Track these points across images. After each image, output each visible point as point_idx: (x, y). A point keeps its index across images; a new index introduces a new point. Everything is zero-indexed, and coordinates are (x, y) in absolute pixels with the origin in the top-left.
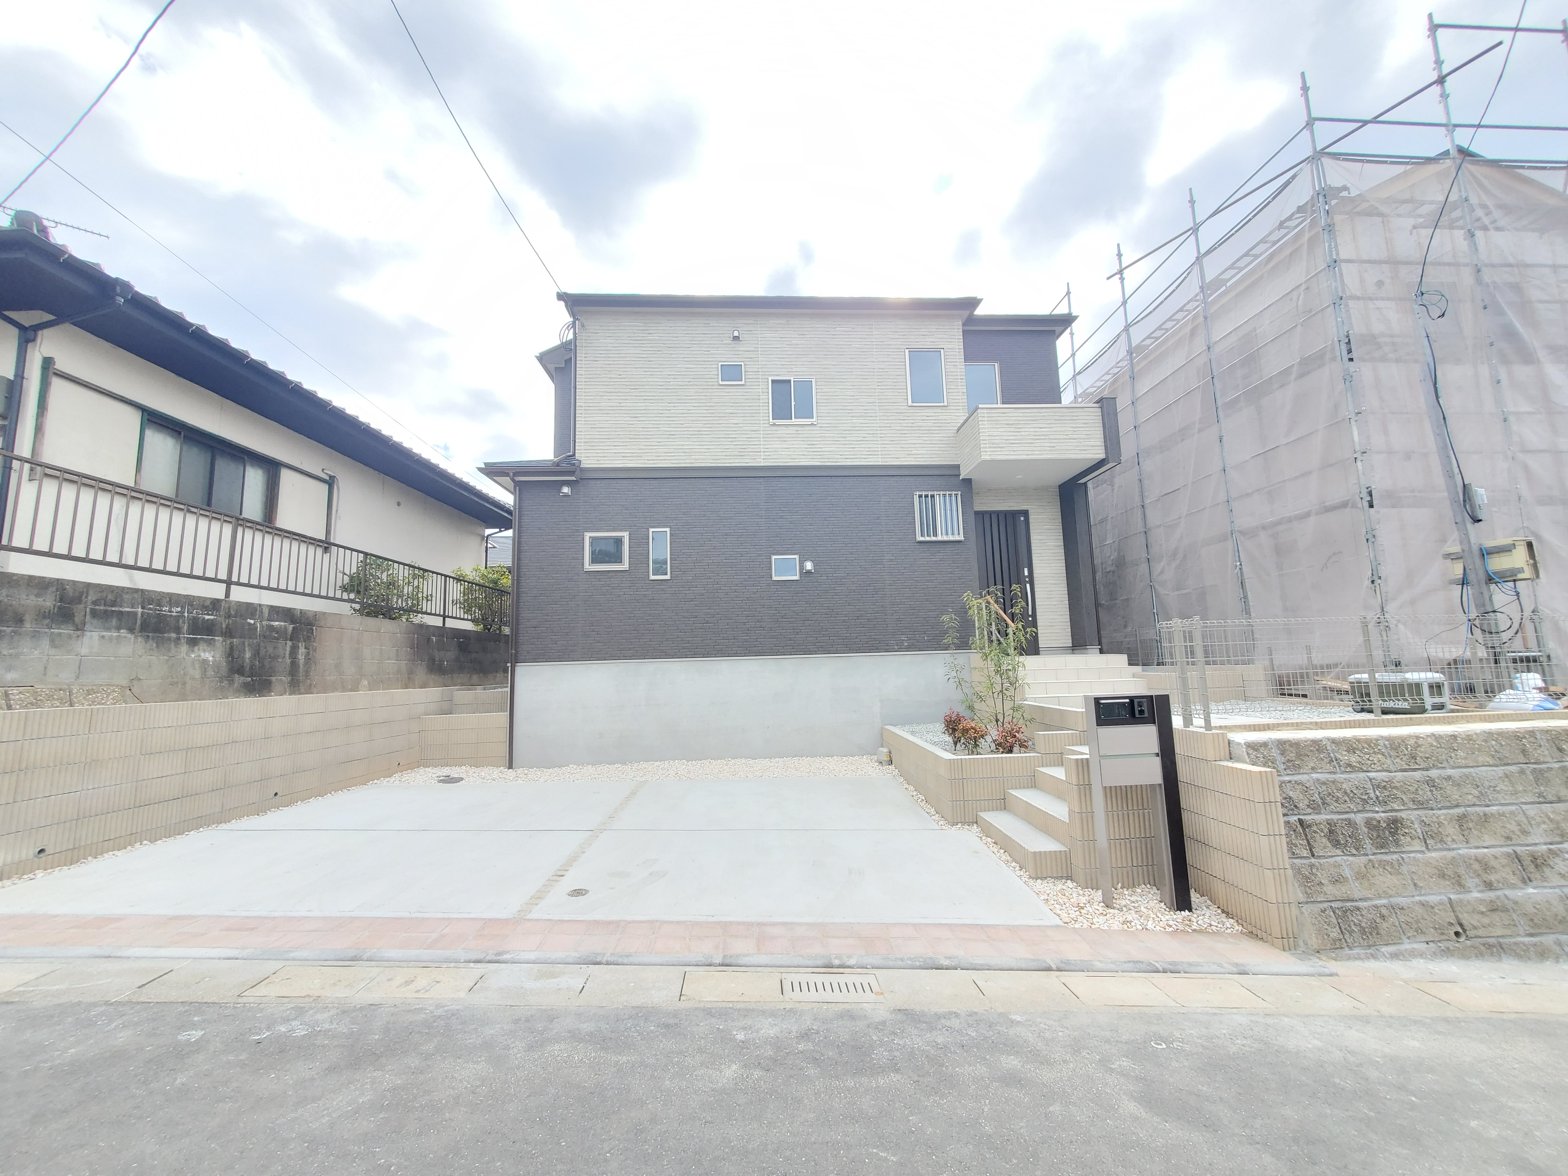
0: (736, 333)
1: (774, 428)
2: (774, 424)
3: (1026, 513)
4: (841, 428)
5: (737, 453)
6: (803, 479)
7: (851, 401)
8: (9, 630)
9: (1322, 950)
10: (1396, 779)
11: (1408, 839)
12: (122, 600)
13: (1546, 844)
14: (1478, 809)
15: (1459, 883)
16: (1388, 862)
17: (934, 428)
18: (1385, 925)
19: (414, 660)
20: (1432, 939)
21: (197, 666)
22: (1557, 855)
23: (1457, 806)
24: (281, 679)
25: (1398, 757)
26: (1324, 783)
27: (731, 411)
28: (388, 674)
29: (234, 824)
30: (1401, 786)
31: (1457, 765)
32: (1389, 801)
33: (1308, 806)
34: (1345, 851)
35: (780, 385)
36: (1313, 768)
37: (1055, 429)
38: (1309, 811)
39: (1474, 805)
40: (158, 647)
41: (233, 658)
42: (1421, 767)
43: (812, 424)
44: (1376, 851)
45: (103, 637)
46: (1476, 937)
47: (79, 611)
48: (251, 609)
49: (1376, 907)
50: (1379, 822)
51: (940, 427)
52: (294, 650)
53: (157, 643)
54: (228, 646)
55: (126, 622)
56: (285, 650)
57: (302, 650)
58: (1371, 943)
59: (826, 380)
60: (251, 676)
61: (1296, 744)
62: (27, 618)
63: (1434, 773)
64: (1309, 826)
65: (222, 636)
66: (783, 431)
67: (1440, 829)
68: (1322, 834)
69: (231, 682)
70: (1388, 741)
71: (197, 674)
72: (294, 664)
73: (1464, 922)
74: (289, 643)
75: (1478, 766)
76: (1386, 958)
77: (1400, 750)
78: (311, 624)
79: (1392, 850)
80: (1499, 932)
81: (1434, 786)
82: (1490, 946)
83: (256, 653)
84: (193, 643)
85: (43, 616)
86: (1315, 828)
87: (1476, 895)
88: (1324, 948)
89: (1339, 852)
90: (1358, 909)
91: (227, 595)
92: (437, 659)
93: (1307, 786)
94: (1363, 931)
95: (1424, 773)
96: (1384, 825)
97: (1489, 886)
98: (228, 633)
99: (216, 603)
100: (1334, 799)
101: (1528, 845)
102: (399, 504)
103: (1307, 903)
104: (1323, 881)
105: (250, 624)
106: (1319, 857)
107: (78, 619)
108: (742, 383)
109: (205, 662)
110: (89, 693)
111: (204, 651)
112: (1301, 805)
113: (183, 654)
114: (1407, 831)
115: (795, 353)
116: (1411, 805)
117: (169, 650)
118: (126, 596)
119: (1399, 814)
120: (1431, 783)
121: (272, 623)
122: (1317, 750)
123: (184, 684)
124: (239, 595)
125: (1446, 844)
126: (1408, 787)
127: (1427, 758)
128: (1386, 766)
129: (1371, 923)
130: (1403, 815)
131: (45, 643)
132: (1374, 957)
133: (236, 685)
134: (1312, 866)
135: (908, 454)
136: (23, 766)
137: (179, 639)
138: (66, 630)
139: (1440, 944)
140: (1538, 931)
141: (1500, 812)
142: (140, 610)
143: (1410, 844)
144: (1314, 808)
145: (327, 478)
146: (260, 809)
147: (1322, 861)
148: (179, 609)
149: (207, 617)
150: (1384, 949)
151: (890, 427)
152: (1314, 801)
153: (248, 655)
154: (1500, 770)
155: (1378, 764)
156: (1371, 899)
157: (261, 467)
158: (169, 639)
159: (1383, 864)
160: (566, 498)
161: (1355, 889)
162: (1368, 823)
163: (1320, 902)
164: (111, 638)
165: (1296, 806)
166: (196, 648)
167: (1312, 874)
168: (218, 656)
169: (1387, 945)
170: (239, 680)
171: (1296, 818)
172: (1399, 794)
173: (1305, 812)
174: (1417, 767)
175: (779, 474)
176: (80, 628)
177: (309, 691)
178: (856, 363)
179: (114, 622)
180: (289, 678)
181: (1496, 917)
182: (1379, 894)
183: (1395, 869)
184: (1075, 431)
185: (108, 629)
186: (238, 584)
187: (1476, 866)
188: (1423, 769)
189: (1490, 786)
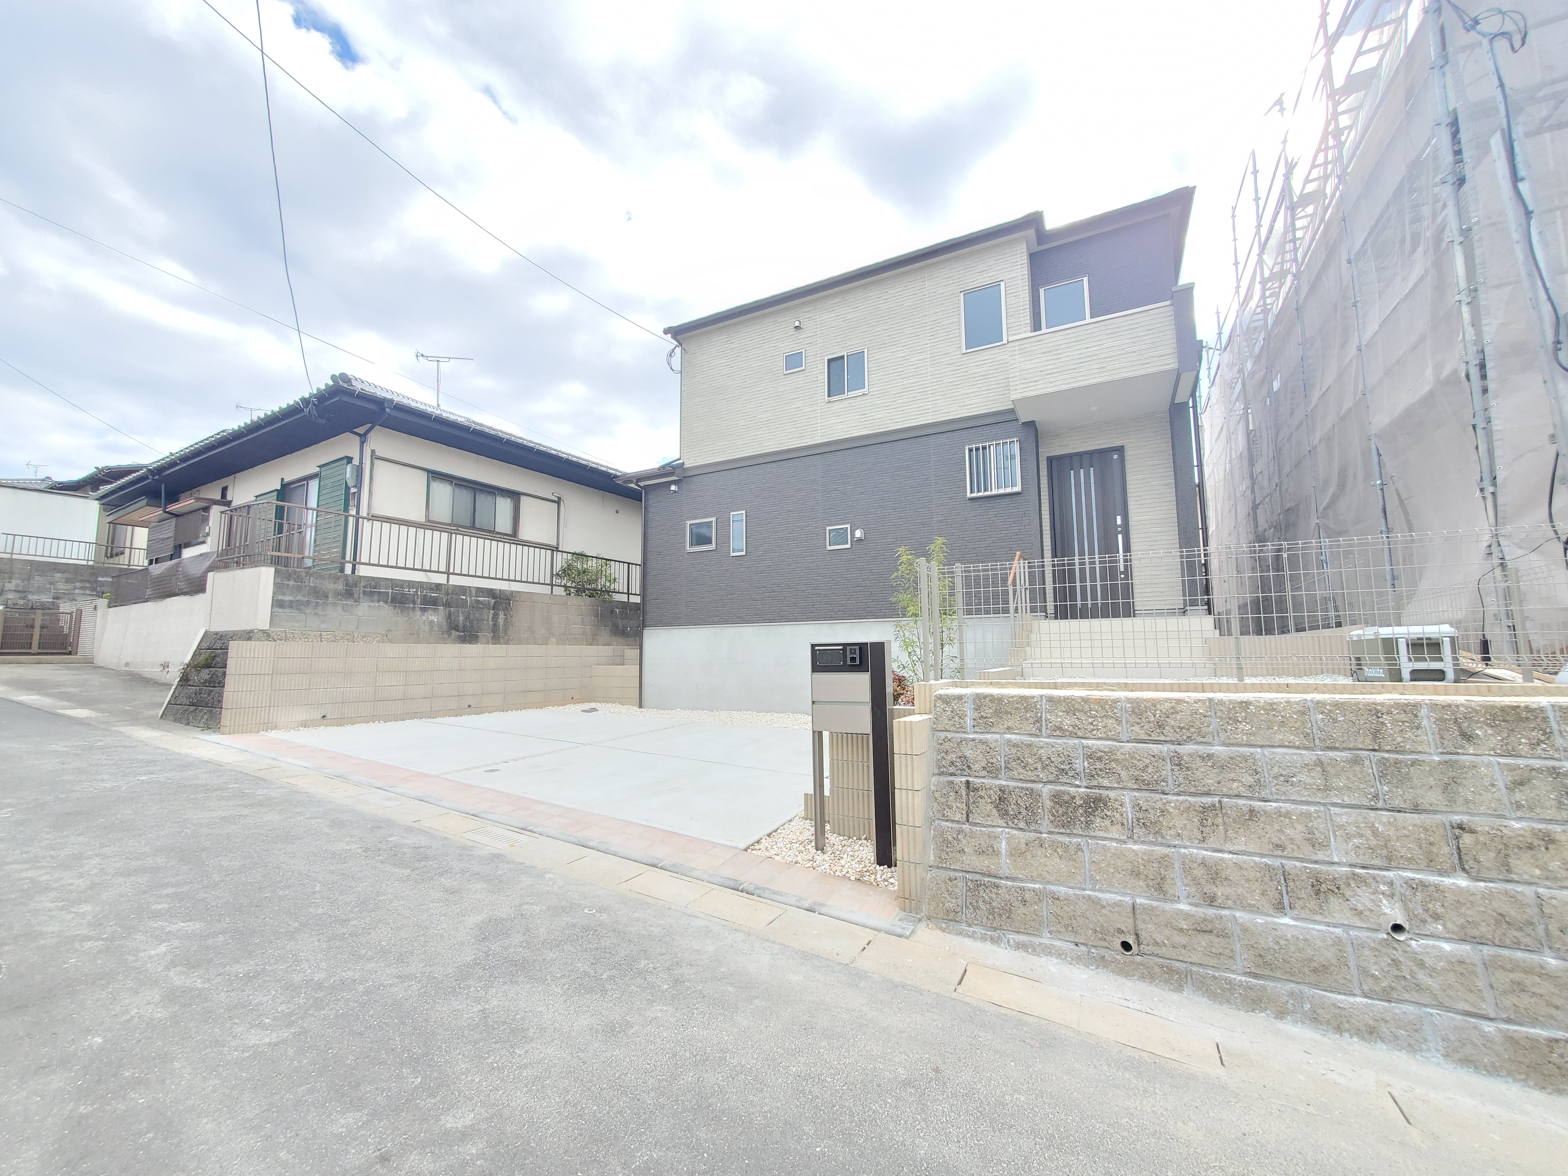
0: (797, 324)
1: (830, 405)
2: (829, 402)
3: (1120, 450)
4: (891, 393)
5: (799, 435)
6: (856, 450)
7: (901, 363)
8: (321, 601)
9: (933, 918)
10: (1122, 750)
11: (1107, 822)
12: (380, 585)
13: (1351, 865)
14: (1241, 802)
15: (1160, 887)
16: (1062, 844)
17: (990, 372)
18: (1022, 910)
19: (598, 625)
20: (1084, 942)
21: (426, 624)
22: (1366, 884)
23: (1208, 794)
24: (486, 634)
25: (1138, 724)
26: (1015, 745)
27: (793, 397)
28: (574, 634)
29: (438, 720)
30: (1125, 759)
31: (1232, 741)
32: (1098, 775)
33: (984, 768)
34: (1010, 823)
35: (834, 363)
36: (1008, 728)
37: (1106, 345)
38: (984, 773)
39: (1238, 796)
40: (402, 612)
41: (451, 620)
42: (1168, 739)
43: (864, 394)
44: (1053, 830)
45: (370, 606)
46: (1153, 954)
47: (355, 590)
48: (463, 590)
49: (1023, 889)
50: (1074, 798)
51: (997, 369)
52: (496, 616)
53: (401, 610)
54: (447, 612)
55: (383, 597)
56: (489, 616)
57: (501, 616)
58: (995, 925)
59: (878, 347)
60: (464, 631)
61: (998, 700)
62: (330, 595)
63: (1187, 749)
64: (976, 790)
65: (443, 606)
66: (837, 406)
67: (1161, 819)
68: (989, 800)
69: (450, 635)
70: (1132, 703)
71: (427, 629)
72: (495, 625)
73: (1143, 935)
74: (492, 612)
75: (1273, 746)
76: (1009, 945)
77: (1146, 715)
78: (509, 599)
79: (1075, 832)
80: (1195, 959)
81: (1179, 765)
82: (1171, 971)
83: (467, 618)
84: (423, 610)
85: (337, 594)
86: (982, 793)
87: (1183, 907)
88: (935, 916)
89: (1001, 822)
90: (997, 886)
91: (448, 581)
92: (620, 625)
93: (992, 746)
94: (992, 911)
95: (1172, 747)
96: (1079, 802)
97: (1211, 901)
98: (447, 605)
99: (438, 586)
100: (1023, 764)
101: (1316, 862)
102: (617, 512)
103: (938, 868)
104: (966, 850)
105: (462, 599)
106: (976, 824)
107: (356, 596)
108: (803, 368)
109: (432, 622)
110: (364, 637)
111: (431, 615)
112: (977, 767)
113: (418, 617)
114: (1109, 813)
115: (849, 327)
116: (1130, 784)
117: (409, 614)
118: (382, 583)
119: (1104, 793)
120: (1178, 762)
121: (479, 599)
122: (1025, 708)
123: (418, 634)
124: (455, 581)
125: (1163, 837)
126: (1135, 762)
127: (1182, 728)
128: (1113, 733)
129: (1006, 905)
130: (1112, 794)
131: (340, 609)
132: (994, 941)
133: (453, 637)
134: (960, 832)
135: (960, 407)
136: (313, 671)
137: (415, 607)
138: (350, 602)
139: (1093, 950)
140: (1267, 972)
141: (1283, 810)
142: (391, 591)
143: (1106, 830)
144: (992, 771)
145: (556, 499)
146: (457, 713)
147: (974, 829)
148: (414, 590)
149: (433, 595)
150: (1012, 936)
151: (942, 381)
152: (992, 763)
153: (461, 618)
154: (1309, 756)
155: (1103, 730)
156: (1022, 881)
157: (509, 497)
158: (409, 607)
159: (1054, 846)
160: (675, 495)
161: (1005, 864)
162: (1057, 797)
163: (955, 870)
164: (375, 607)
165: (969, 767)
166: (426, 613)
167: (957, 840)
168: (440, 618)
169: (1018, 932)
170: (455, 633)
171: (964, 779)
172: (1119, 769)
173: (977, 774)
174: (1163, 738)
175: (833, 449)
176: (357, 601)
177: (507, 642)
178: (909, 322)
179: (376, 597)
180: (492, 634)
181: (1203, 940)
182: (1032, 876)
183: (1070, 854)
184: (1134, 343)
185: (373, 601)
186: (454, 574)
187: (1199, 872)
188: (1172, 742)
189: (1281, 775)
